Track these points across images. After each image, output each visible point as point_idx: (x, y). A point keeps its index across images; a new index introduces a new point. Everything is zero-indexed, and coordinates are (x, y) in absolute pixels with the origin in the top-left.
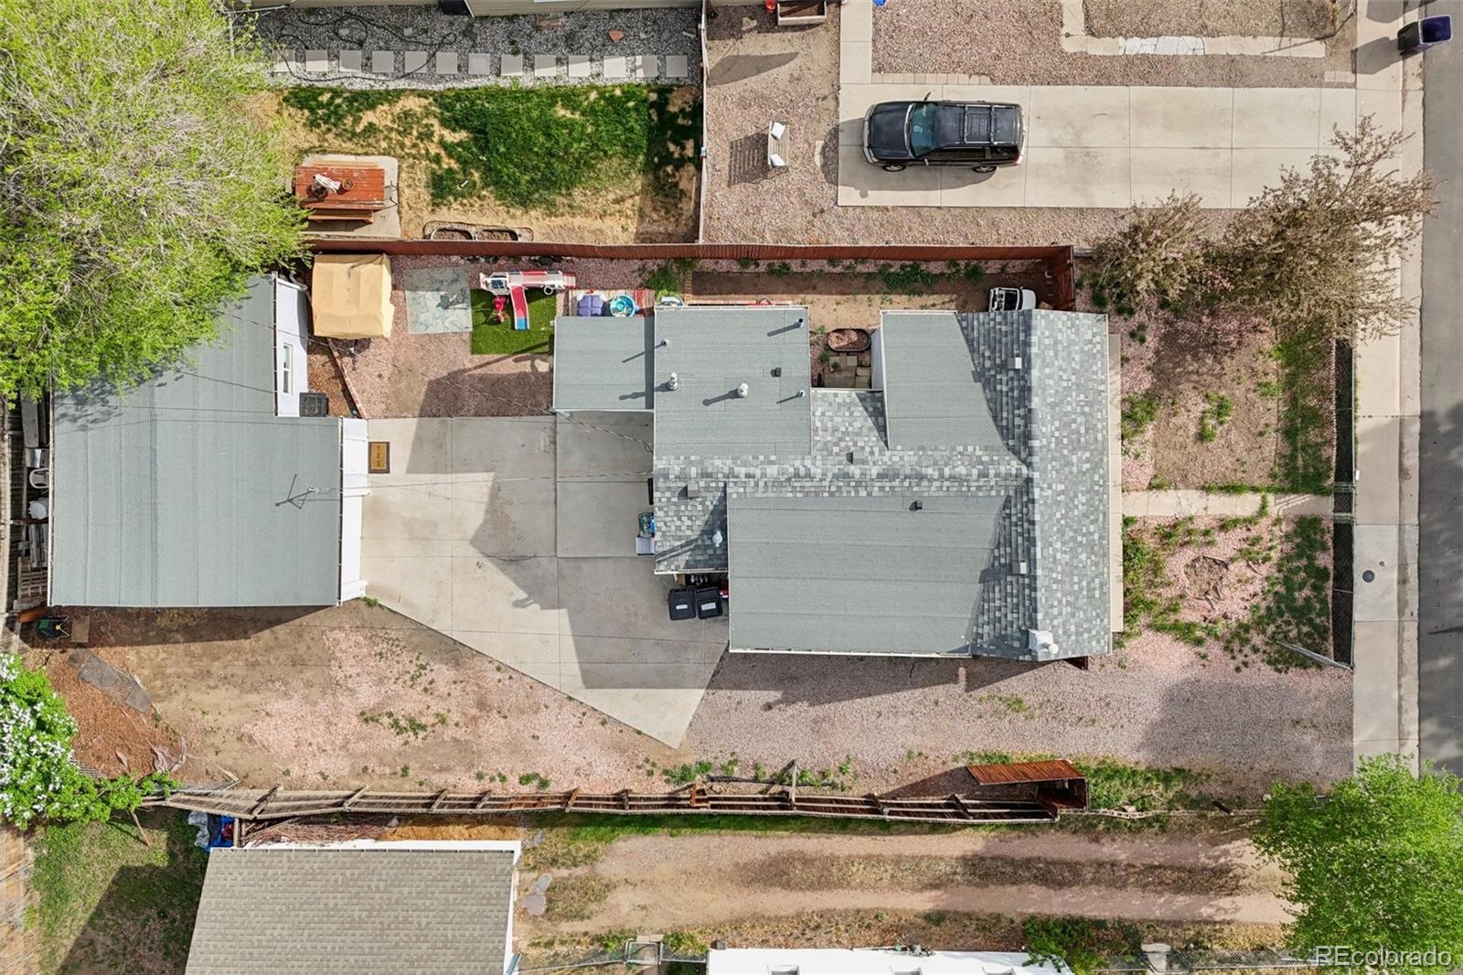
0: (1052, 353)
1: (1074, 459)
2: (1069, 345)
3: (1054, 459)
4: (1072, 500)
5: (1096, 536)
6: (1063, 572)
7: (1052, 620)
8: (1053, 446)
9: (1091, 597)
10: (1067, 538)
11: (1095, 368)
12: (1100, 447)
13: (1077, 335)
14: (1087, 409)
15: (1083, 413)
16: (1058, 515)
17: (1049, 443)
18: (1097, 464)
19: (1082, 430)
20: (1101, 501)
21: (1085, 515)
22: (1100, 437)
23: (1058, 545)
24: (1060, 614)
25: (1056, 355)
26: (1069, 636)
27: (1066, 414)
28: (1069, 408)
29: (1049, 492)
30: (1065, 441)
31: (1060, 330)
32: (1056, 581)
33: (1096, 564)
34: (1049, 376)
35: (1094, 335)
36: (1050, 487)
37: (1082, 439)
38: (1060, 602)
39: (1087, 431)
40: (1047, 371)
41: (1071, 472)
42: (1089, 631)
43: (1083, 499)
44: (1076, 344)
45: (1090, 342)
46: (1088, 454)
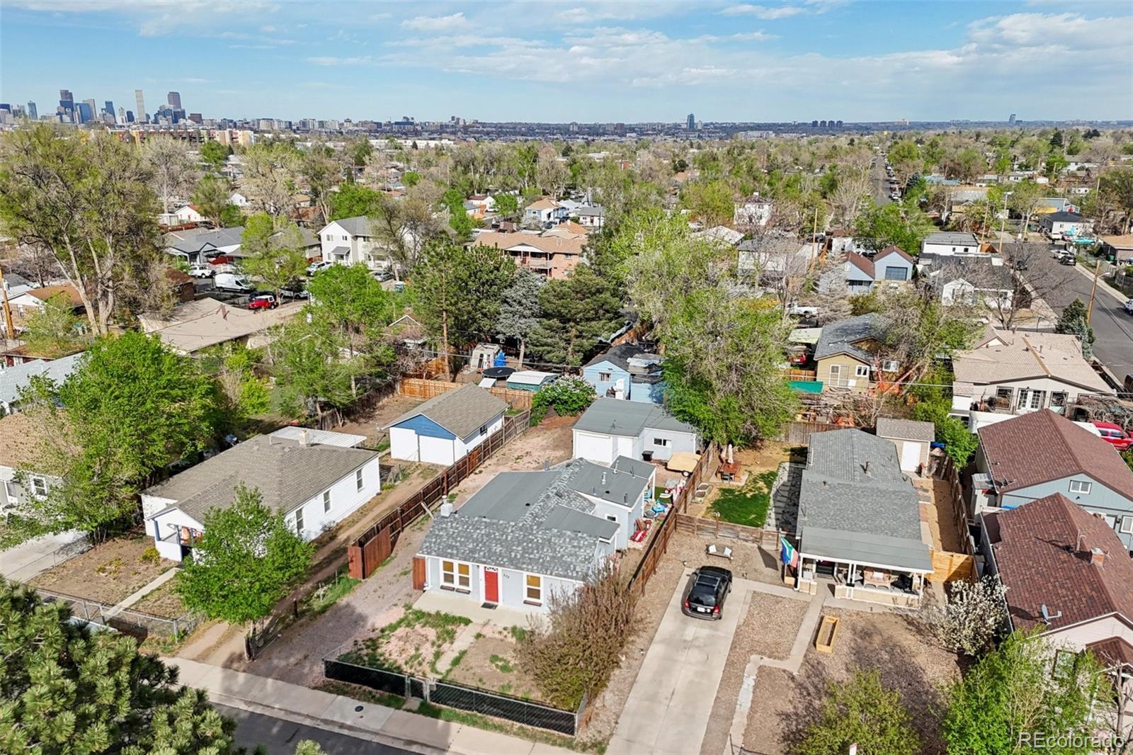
0: (576, 544)
1: (520, 548)
2: (576, 555)
3: (525, 536)
4: (500, 544)
5: (476, 555)
6: (470, 532)
7: (451, 522)
8: (530, 537)
9: (451, 547)
10: (485, 537)
11: (560, 569)
12: (519, 565)
13: (581, 561)
14: (541, 560)
15: (540, 558)
16: (497, 534)
17: (533, 535)
18: (512, 561)
19: (532, 556)
20: (493, 561)
21: (490, 550)
22: (524, 566)
23: (483, 532)
24: (452, 527)
25: (574, 547)
26: (439, 531)
27: (543, 548)
28: (545, 550)
29: (509, 531)
30: (530, 545)
31: (585, 551)
32: (468, 528)
33: (463, 553)
34: (564, 541)
35: (577, 572)
36: (512, 531)
37: (527, 555)
38: (457, 528)
39: (530, 559)
40: (568, 540)
41: (514, 545)
42: (434, 543)
43: (498, 551)
44: (576, 560)
45: (574, 569)
46: (519, 557)
